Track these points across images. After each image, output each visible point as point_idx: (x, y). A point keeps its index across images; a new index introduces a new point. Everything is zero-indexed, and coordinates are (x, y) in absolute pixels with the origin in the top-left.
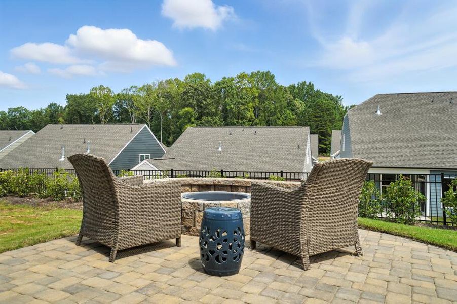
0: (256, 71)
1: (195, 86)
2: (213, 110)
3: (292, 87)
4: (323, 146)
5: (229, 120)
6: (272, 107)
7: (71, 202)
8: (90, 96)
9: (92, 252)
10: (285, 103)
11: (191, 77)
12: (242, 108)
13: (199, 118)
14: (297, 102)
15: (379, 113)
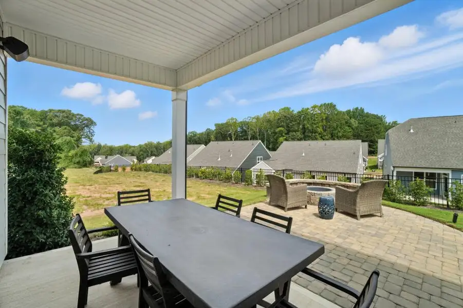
0: (323, 103)
1: (285, 115)
2: (296, 128)
3: (348, 112)
4: (372, 149)
5: (306, 134)
6: (335, 125)
7: (234, 184)
8: (227, 123)
9: (276, 208)
10: (344, 122)
11: (282, 109)
12: (315, 126)
13: (287, 134)
14: (353, 121)
15: (412, 131)
